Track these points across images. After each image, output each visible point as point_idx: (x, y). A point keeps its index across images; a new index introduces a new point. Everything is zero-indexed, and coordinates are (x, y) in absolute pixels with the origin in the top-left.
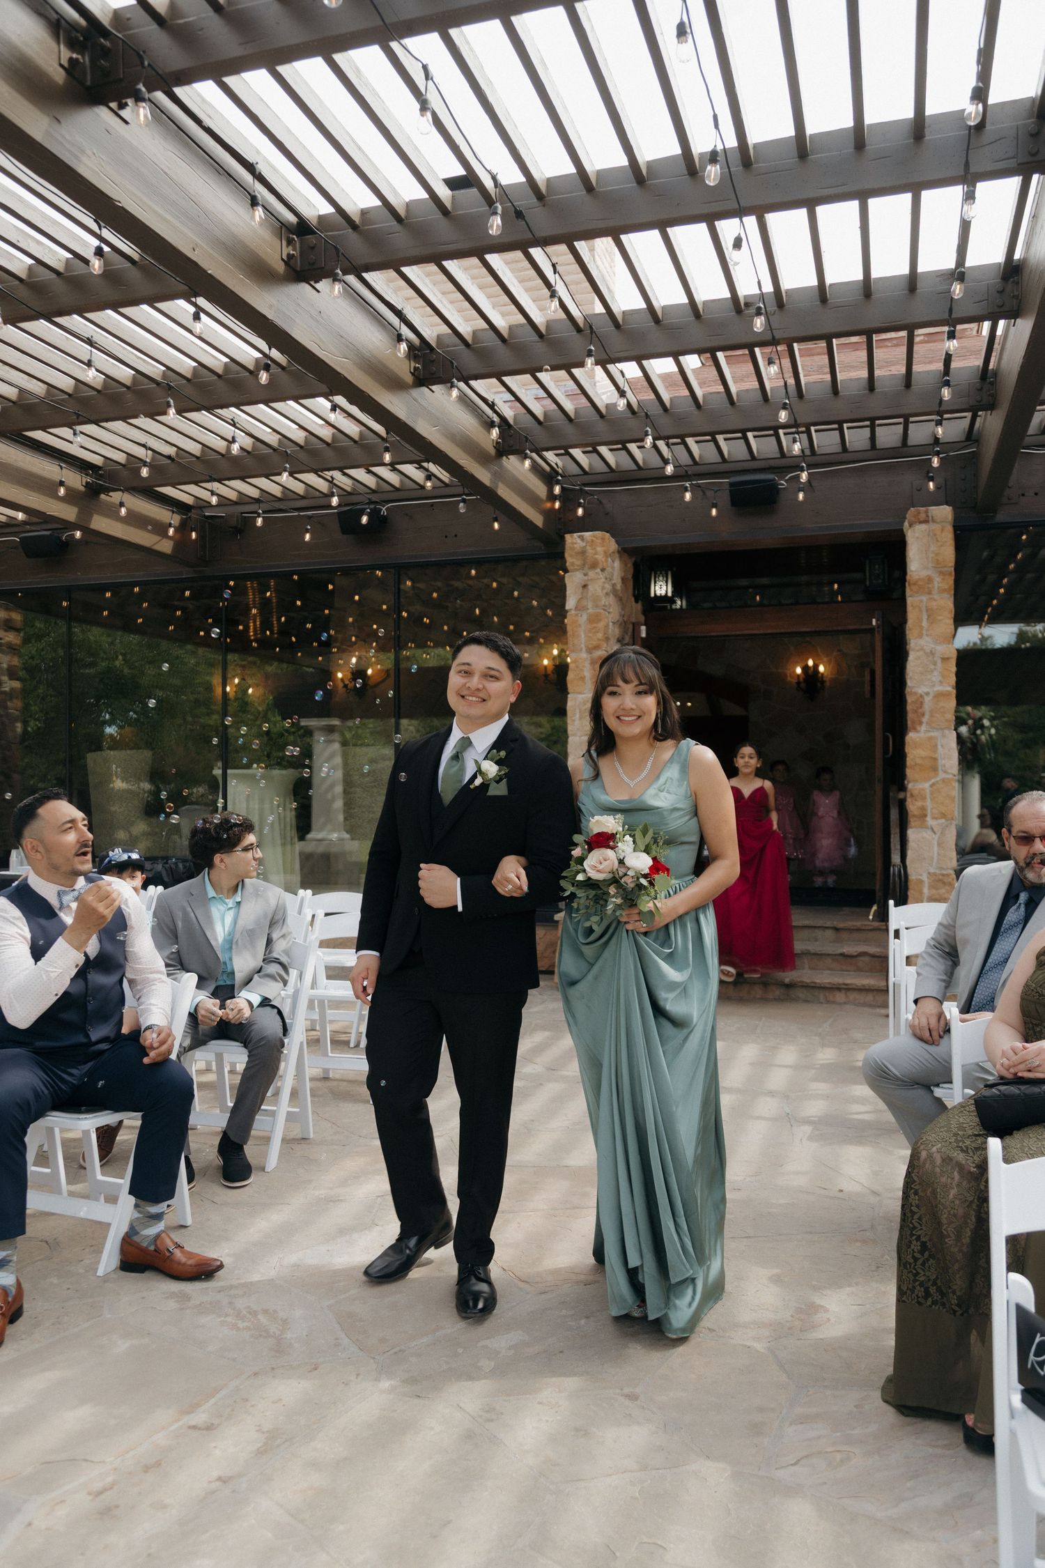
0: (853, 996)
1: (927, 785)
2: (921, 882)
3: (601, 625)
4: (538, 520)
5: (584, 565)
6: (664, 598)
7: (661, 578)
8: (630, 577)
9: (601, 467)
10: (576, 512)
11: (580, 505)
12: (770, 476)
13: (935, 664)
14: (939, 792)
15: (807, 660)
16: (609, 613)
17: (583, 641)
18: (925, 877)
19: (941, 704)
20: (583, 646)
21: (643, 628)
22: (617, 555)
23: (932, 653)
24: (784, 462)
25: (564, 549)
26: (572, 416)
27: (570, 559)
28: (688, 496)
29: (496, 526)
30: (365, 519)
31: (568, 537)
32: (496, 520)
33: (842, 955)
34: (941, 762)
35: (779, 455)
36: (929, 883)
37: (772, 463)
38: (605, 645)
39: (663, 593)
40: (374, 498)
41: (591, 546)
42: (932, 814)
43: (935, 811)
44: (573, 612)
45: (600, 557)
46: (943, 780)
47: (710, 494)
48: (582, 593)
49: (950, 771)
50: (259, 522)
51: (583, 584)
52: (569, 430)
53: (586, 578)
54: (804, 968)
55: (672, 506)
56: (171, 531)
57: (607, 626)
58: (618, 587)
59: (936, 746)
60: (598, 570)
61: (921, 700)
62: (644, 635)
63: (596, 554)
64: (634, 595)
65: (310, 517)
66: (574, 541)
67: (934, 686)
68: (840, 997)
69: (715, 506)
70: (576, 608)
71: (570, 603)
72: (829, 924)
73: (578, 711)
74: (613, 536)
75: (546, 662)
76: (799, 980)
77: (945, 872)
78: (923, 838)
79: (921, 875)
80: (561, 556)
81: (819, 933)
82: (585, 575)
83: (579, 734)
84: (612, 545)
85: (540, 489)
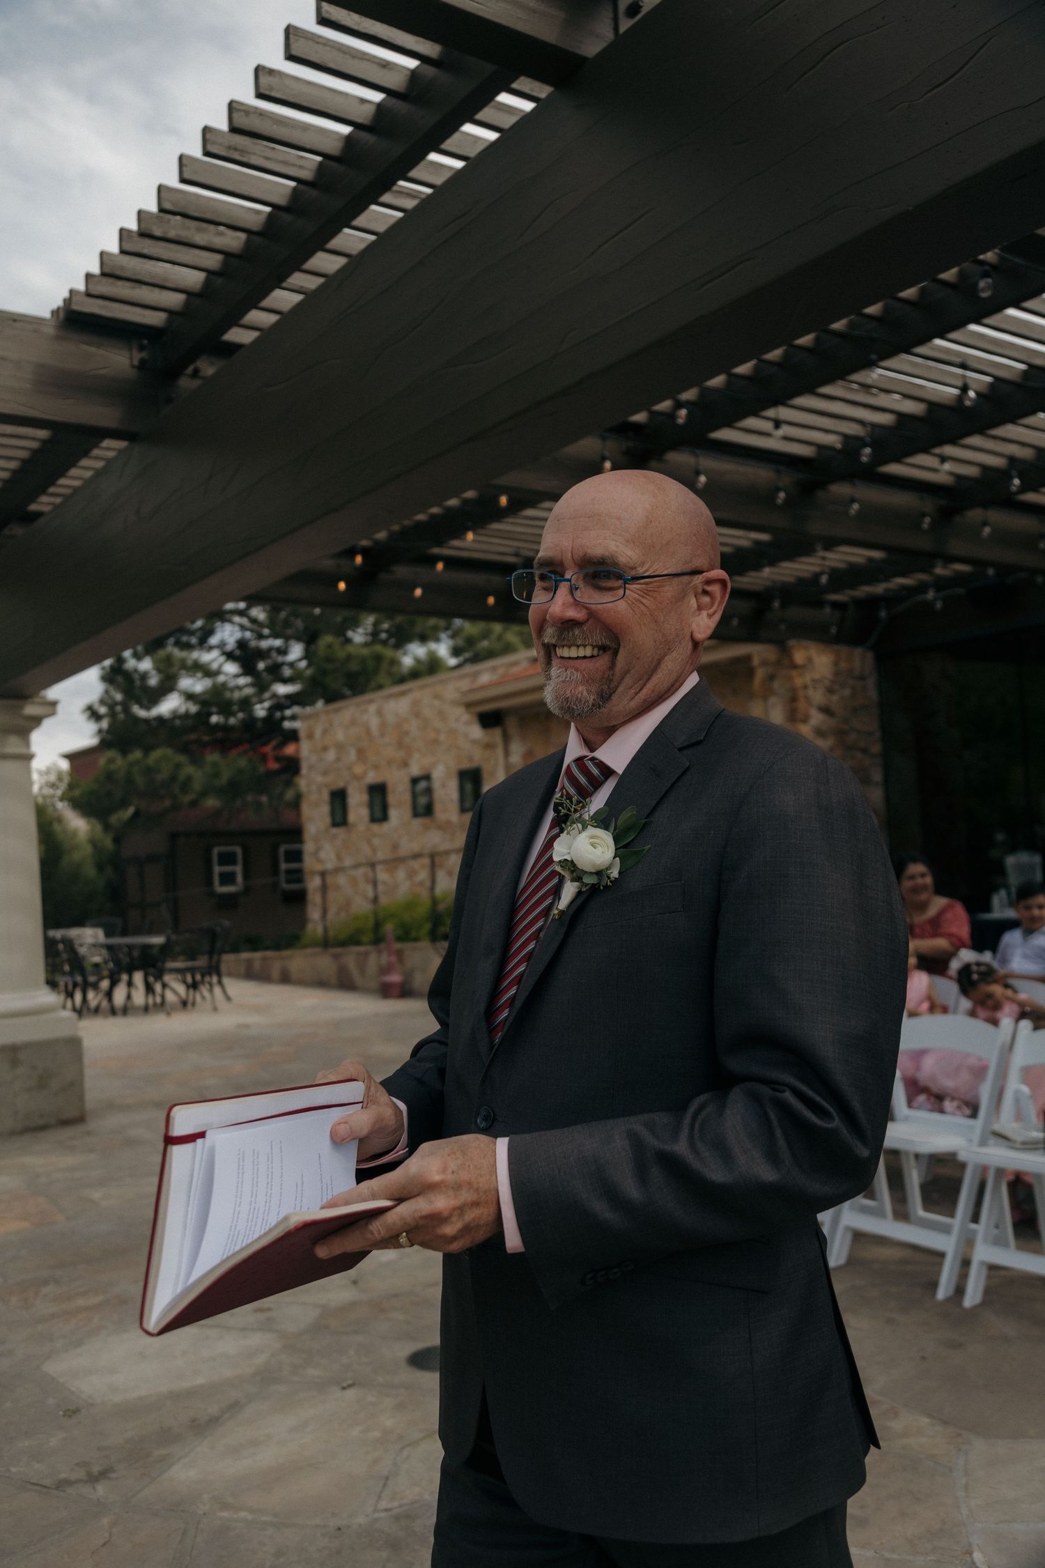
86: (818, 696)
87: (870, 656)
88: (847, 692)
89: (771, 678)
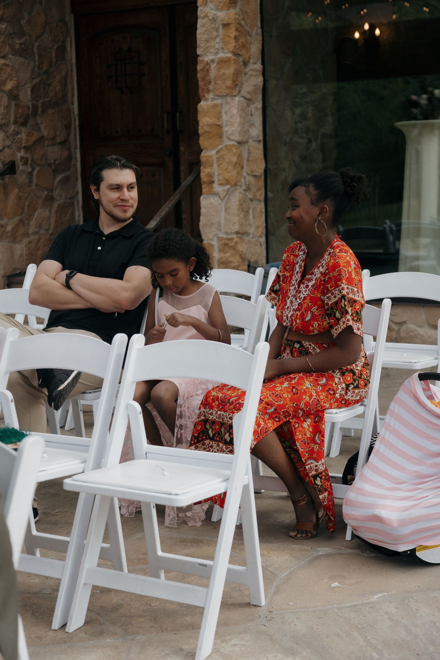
1: (214, 152)
2: (212, 246)
13: (217, 30)
14: (223, 158)
18: (215, 243)
19: (223, 71)
23: (214, 20)
34: (225, 129)
36: (218, 247)
42: (219, 180)
43: (221, 178)
46: (226, 146)
49: (232, 138)
59: (220, 113)
61: (207, 67)
67: (217, 52)
77: (229, 237)
78: (211, 204)
79: (212, 240)
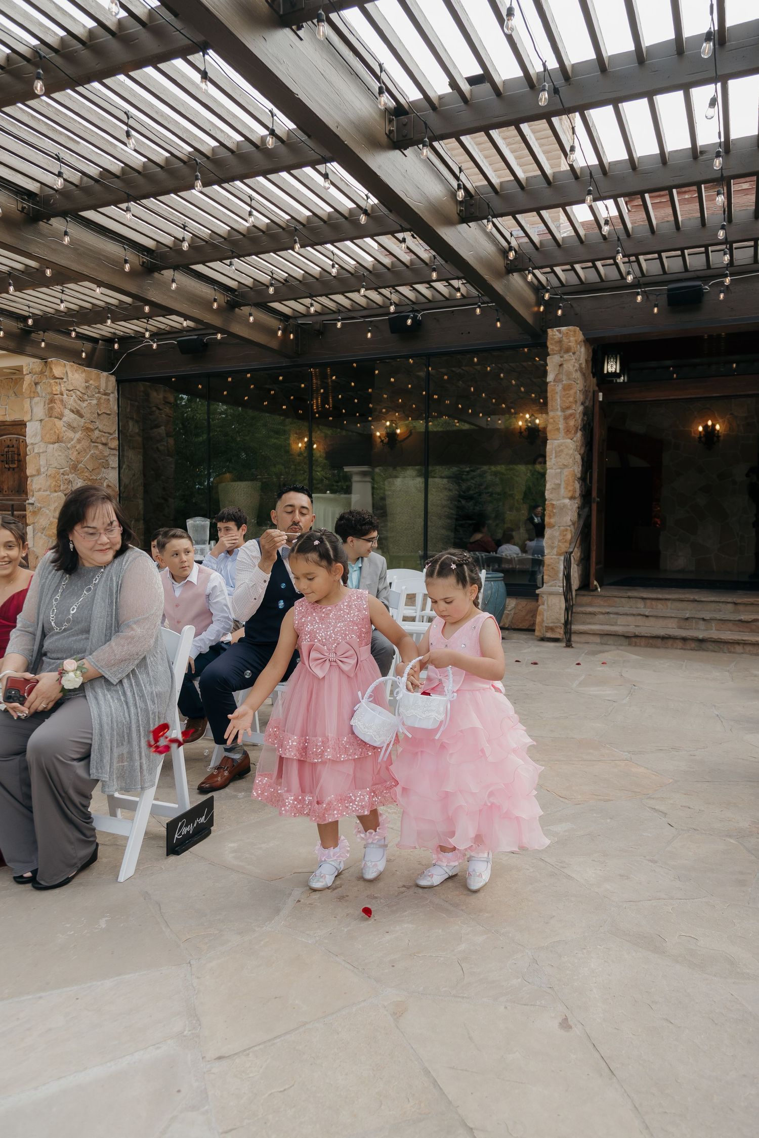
0: (748, 648)
3: (572, 392)
4: (530, 320)
5: (561, 350)
6: (615, 375)
7: (612, 360)
8: (590, 359)
9: (574, 280)
10: (557, 313)
11: (560, 308)
12: (699, 283)
15: (708, 421)
16: (577, 383)
17: (559, 403)
20: (559, 407)
21: (601, 394)
22: (583, 343)
24: (709, 272)
25: (546, 339)
26: (561, 242)
27: (551, 347)
28: (639, 298)
29: (499, 324)
30: (409, 322)
31: (549, 331)
32: (498, 320)
33: (740, 621)
35: (705, 268)
37: (699, 273)
38: (574, 406)
39: (613, 370)
40: (416, 307)
41: (566, 337)
44: (552, 383)
45: (572, 344)
47: (651, 297)
48: (559, 370)
50: (339, 325)
51: (560, 363)
52: (558, 253)
53: (562, 359)
54: (712, 629)
55: (624, 308)
56: (280, 333)
57: (576, 393)
58: (584, 366)
60: (571, 354)
62: (601, 399)
63: (570, 342)
64: (592, 373)
65: (371, 322)
66: (554, 334)
68: (739, 649)
69: (656, 306)
70: (554, 381)
71: (550, 378)
72: (730, 600)
73: (554, 452)
74: (581, 329)
75: (520, 423)
76: (709, 636)
80: (544, 346)
81: (722, 606)
82: (561, 357)
83: (554, 467)
84: (580, 336)
85: (530, 296)
86: (71, 401)
87: (113, 379)
88: (94, 402)
89: (36, 384)
